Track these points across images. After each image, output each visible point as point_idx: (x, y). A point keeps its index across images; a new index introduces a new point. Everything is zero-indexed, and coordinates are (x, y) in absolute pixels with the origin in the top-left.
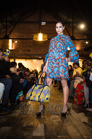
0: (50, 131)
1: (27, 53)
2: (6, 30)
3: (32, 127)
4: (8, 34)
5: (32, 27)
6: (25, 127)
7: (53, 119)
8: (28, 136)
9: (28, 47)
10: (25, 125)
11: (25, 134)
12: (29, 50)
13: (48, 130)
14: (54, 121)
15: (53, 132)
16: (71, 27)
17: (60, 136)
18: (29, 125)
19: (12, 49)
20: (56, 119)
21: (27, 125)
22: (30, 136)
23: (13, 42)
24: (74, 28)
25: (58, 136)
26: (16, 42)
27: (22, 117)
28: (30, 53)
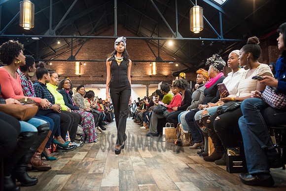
0: (127, 178)
1: (100, 79)
2: (72, 50)
3: (101, 174)
4: (74, 55)
5: (106, 46)
6: (91, 174)
7: (132, 163)
8: (94, 186)
9: (101, 71)
10: (90, 172)
11: (90, 184)
12: (102, 76)
13: (124, 177)
14: (135, 165)
15: (132, 180)
16: (156, 46)
17: (142, 185)
18: (97, 171)
19: (80, 74)
20: (136, 162)
21: (94, 171)
22: (97, 186)
23: (81, 64)
24: (160, 47)
25: (139, 185)
26: (85, 64)
27: (88, 161)
28: (103, 79)
